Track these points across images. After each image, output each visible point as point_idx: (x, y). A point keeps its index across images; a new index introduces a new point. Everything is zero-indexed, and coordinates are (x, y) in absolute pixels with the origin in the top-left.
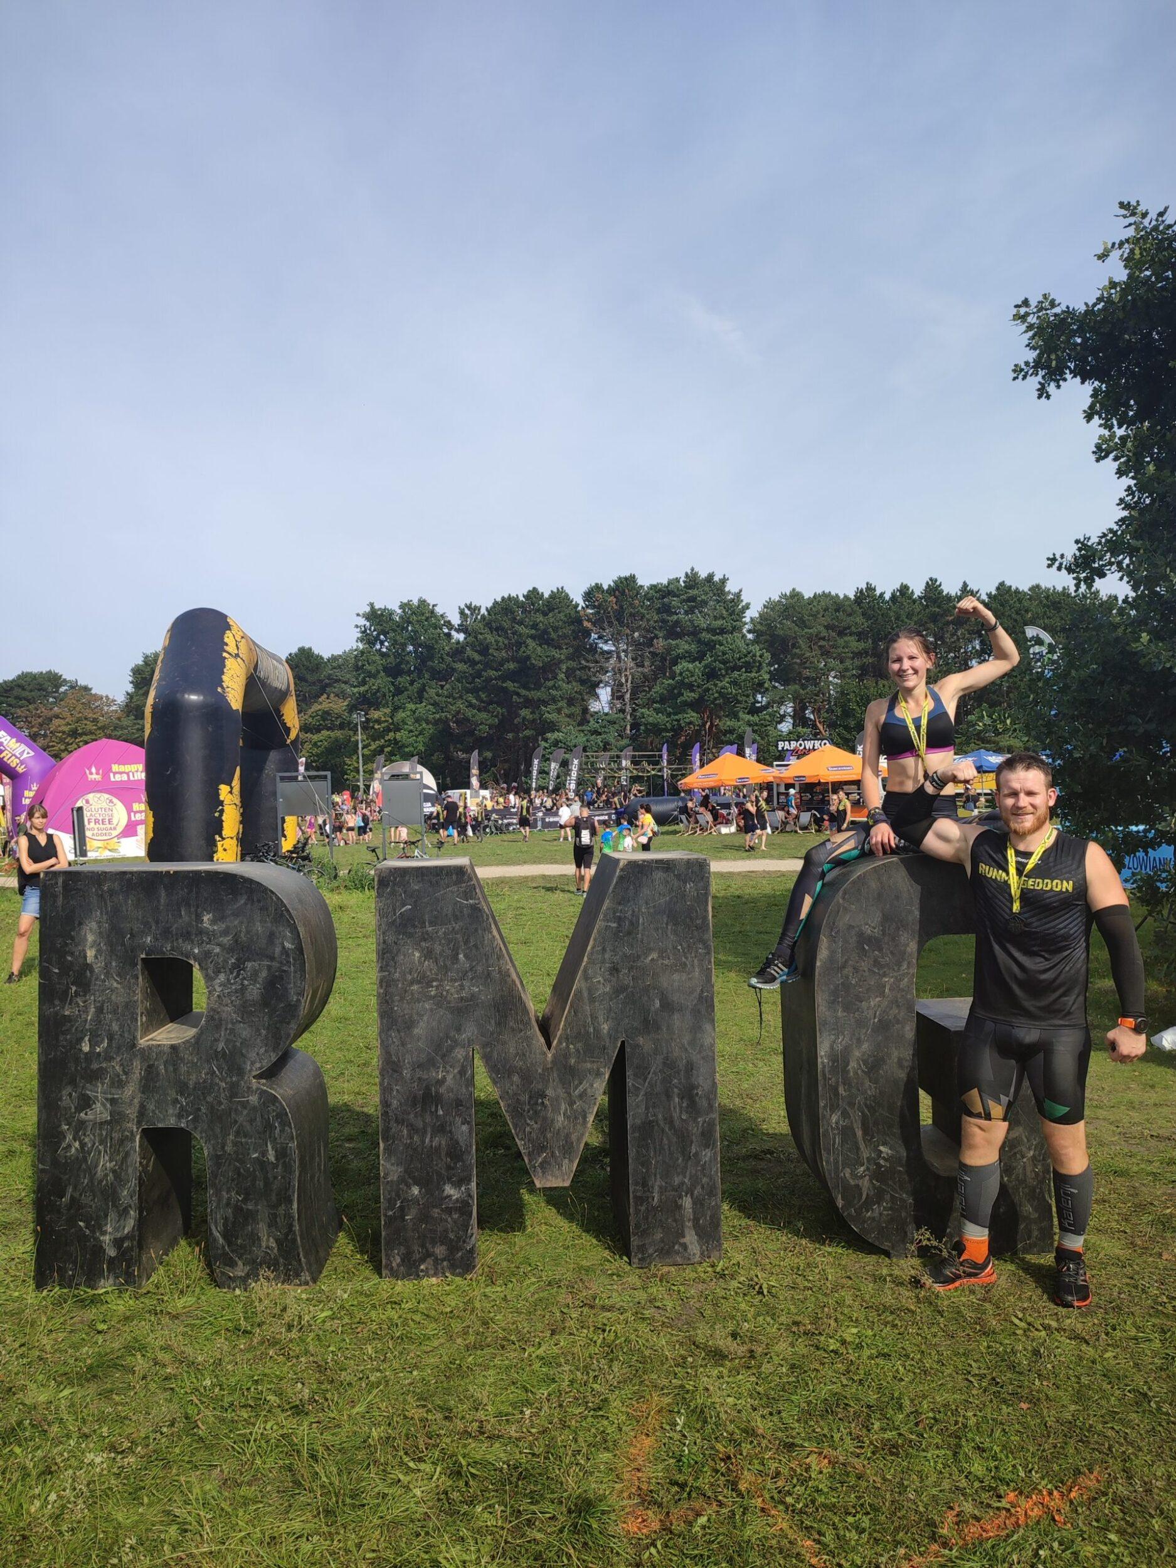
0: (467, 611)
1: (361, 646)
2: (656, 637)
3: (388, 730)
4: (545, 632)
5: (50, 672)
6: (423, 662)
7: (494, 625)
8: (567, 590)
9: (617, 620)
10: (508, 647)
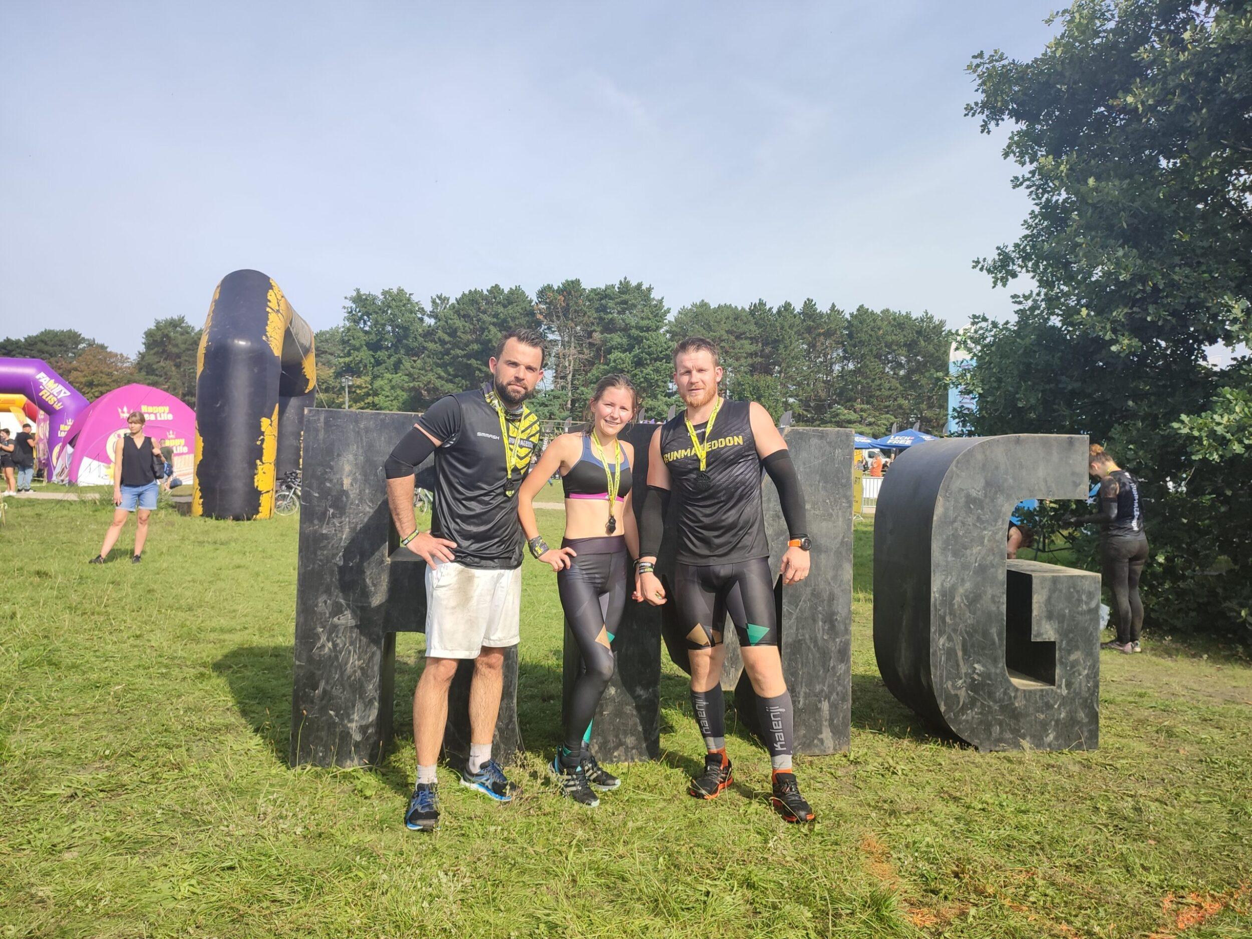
0: (438, 301)
1: (348, 324)
2: (594, 331)
3: (368, 395)
4: (505, 321)
5: (70, 331)
6: (399, 341)
7: (462, 313)
8: (523, 288)
9: (564, 315)
10: (473, 331)
